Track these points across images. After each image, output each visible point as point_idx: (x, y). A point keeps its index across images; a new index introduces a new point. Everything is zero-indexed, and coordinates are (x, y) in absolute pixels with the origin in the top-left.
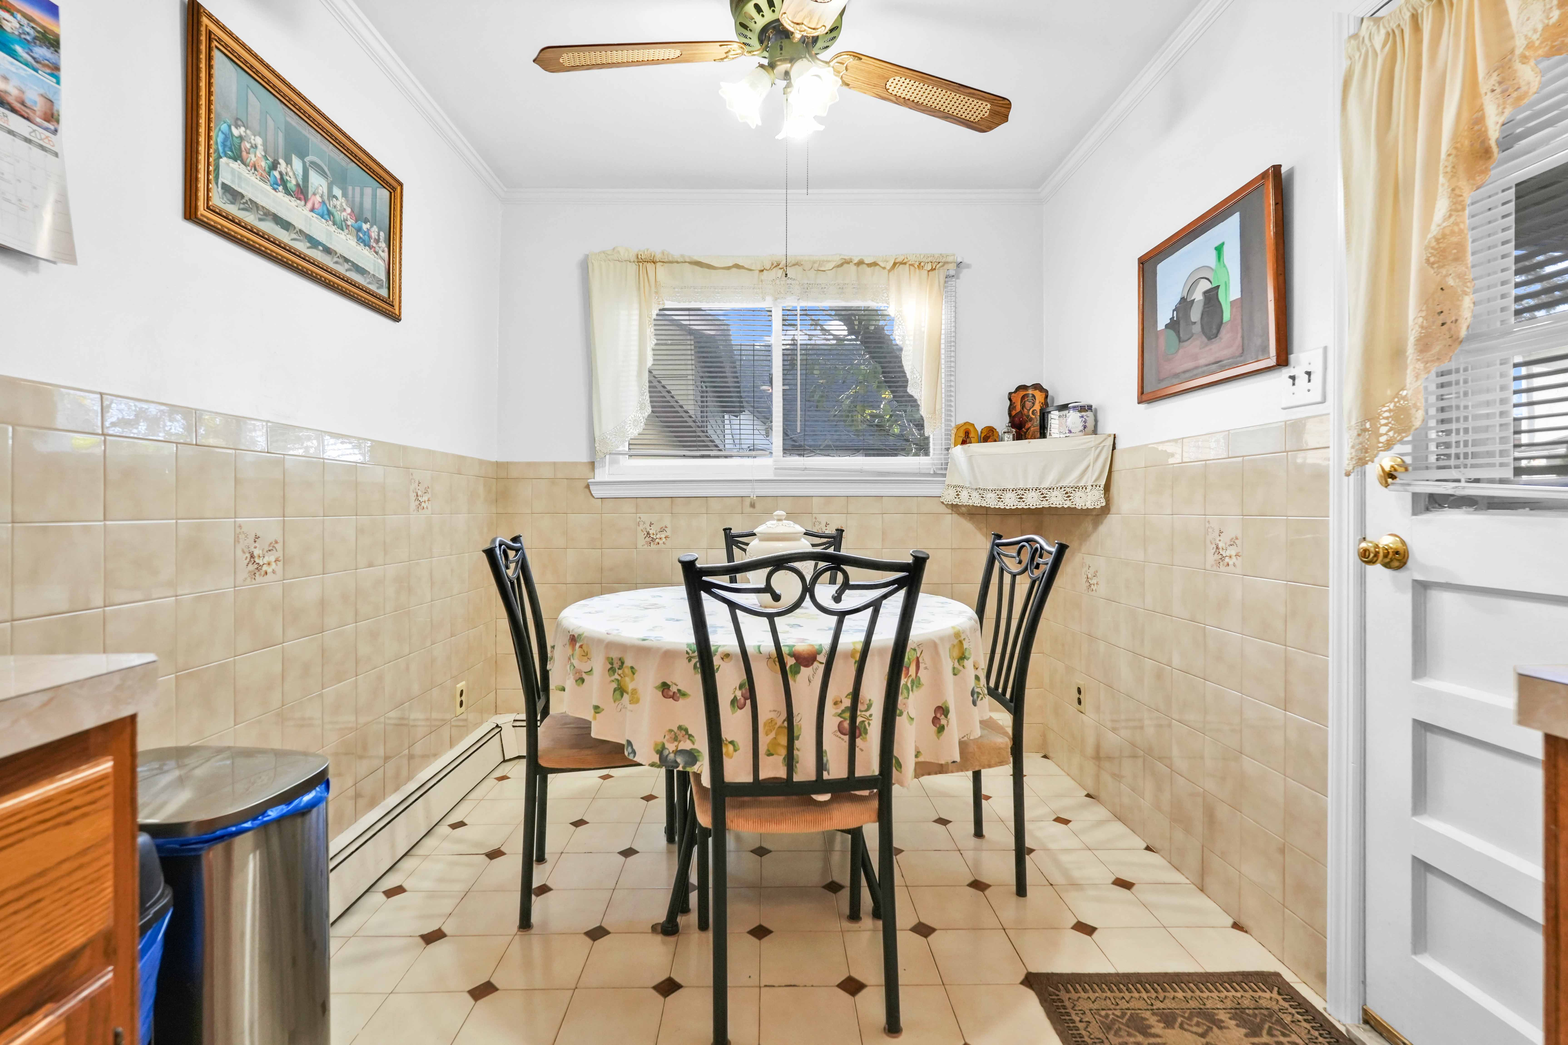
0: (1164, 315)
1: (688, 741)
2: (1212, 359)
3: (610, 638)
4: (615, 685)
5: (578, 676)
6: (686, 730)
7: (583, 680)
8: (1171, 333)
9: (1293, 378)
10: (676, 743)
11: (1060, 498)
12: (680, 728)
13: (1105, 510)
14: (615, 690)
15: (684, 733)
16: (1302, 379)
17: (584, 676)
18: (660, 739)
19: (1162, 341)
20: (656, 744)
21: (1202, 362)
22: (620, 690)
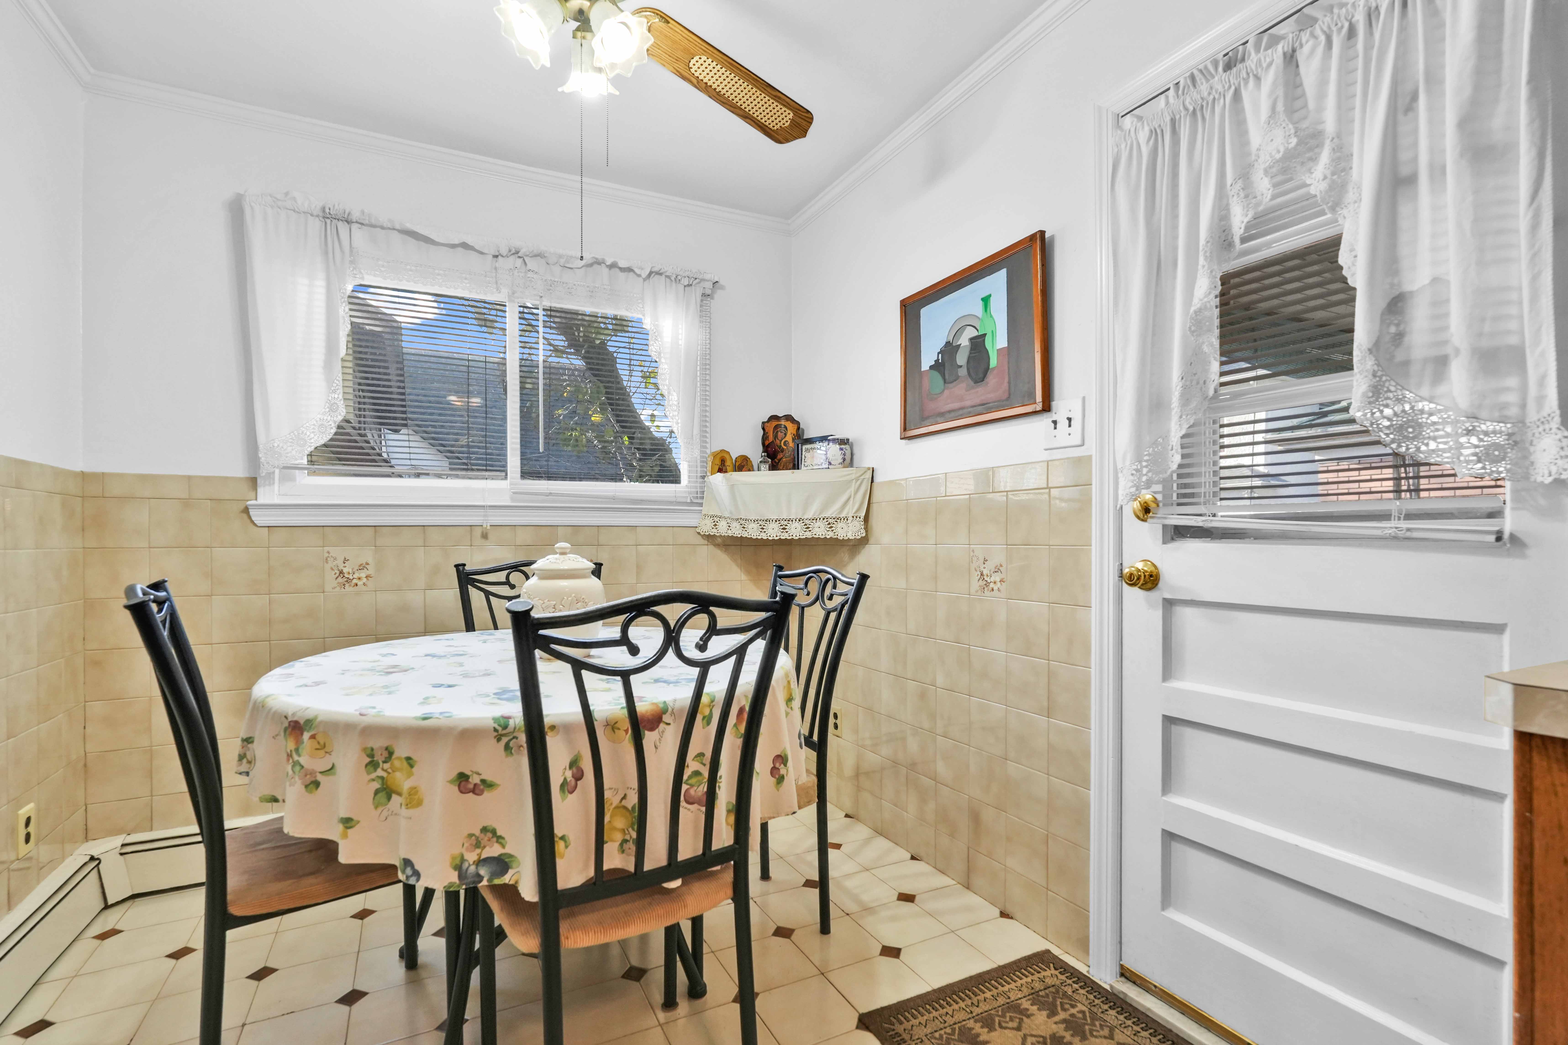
0: (928, 358)
1: (496, 846)
2: (977, 401)
3: (366, 720)
4: (377, 785)
5: (309, 779)
6: (494, 832)
7: (317, 784)
8: (936, 375)
9: (1055, 422)
10: (478, 851)
11: (823, 528)
12: (484, 830)
13: (864, 541)
14: (377, 792)
15: (489, 835)
16: (1063, 424)
17: (320, 778)
18: (457, 851)
19: (926, 382)
20: (454, 858)
21: (968, 403)
22: (386, 791)
